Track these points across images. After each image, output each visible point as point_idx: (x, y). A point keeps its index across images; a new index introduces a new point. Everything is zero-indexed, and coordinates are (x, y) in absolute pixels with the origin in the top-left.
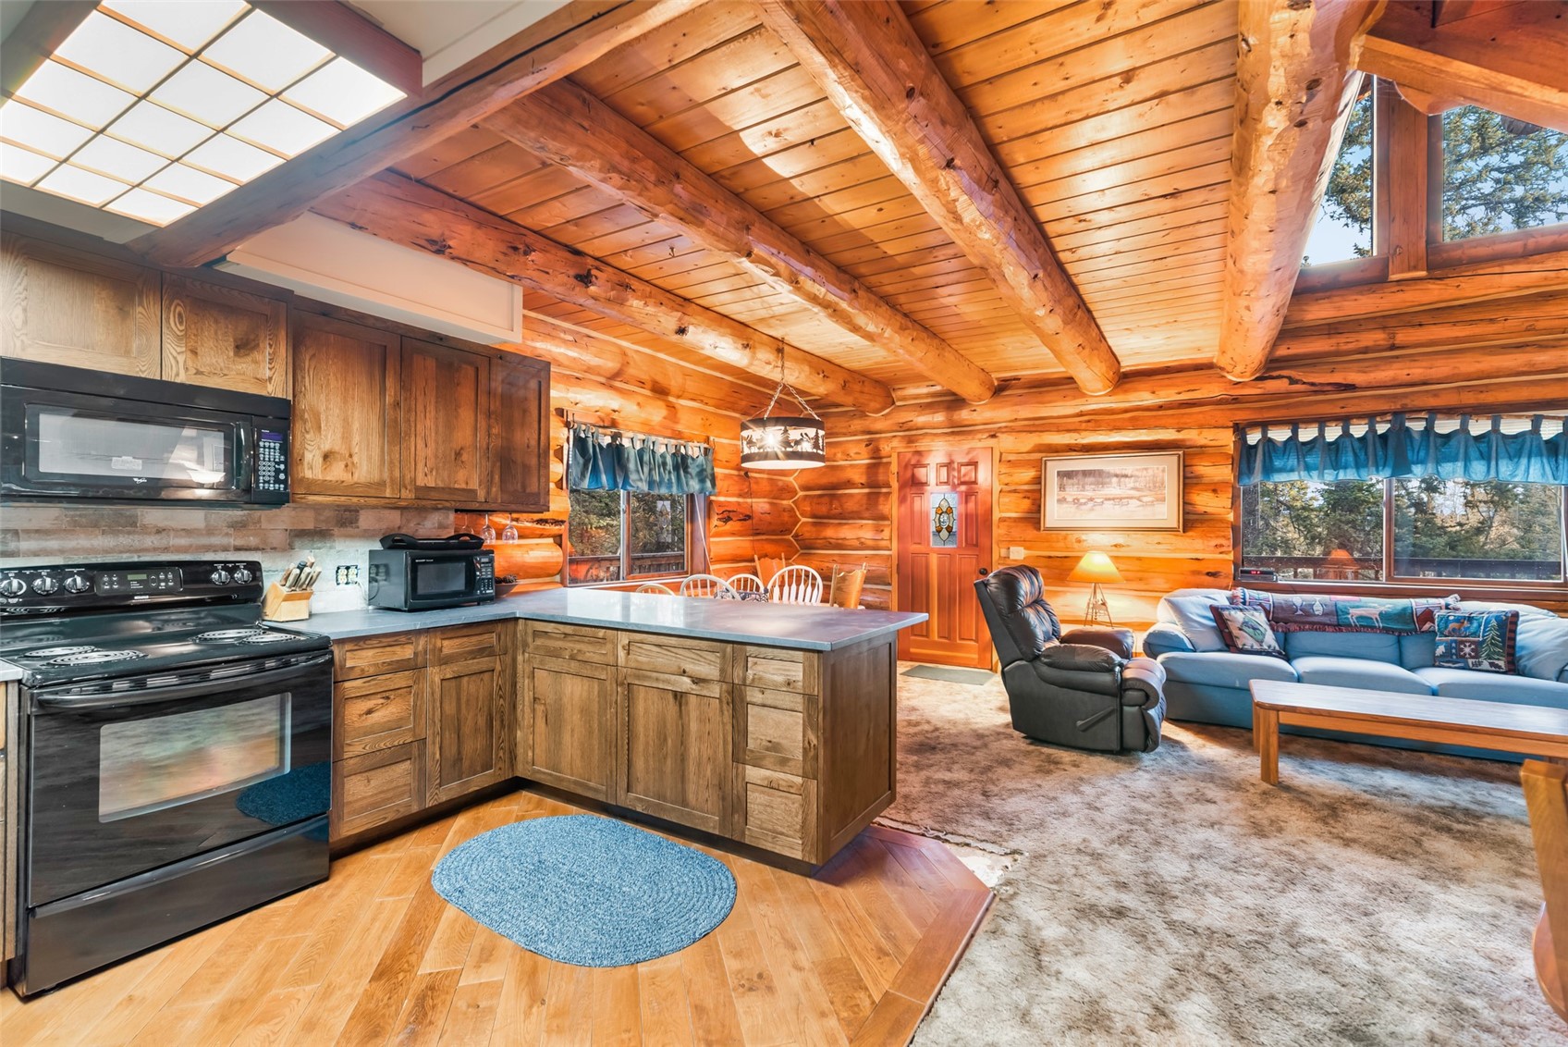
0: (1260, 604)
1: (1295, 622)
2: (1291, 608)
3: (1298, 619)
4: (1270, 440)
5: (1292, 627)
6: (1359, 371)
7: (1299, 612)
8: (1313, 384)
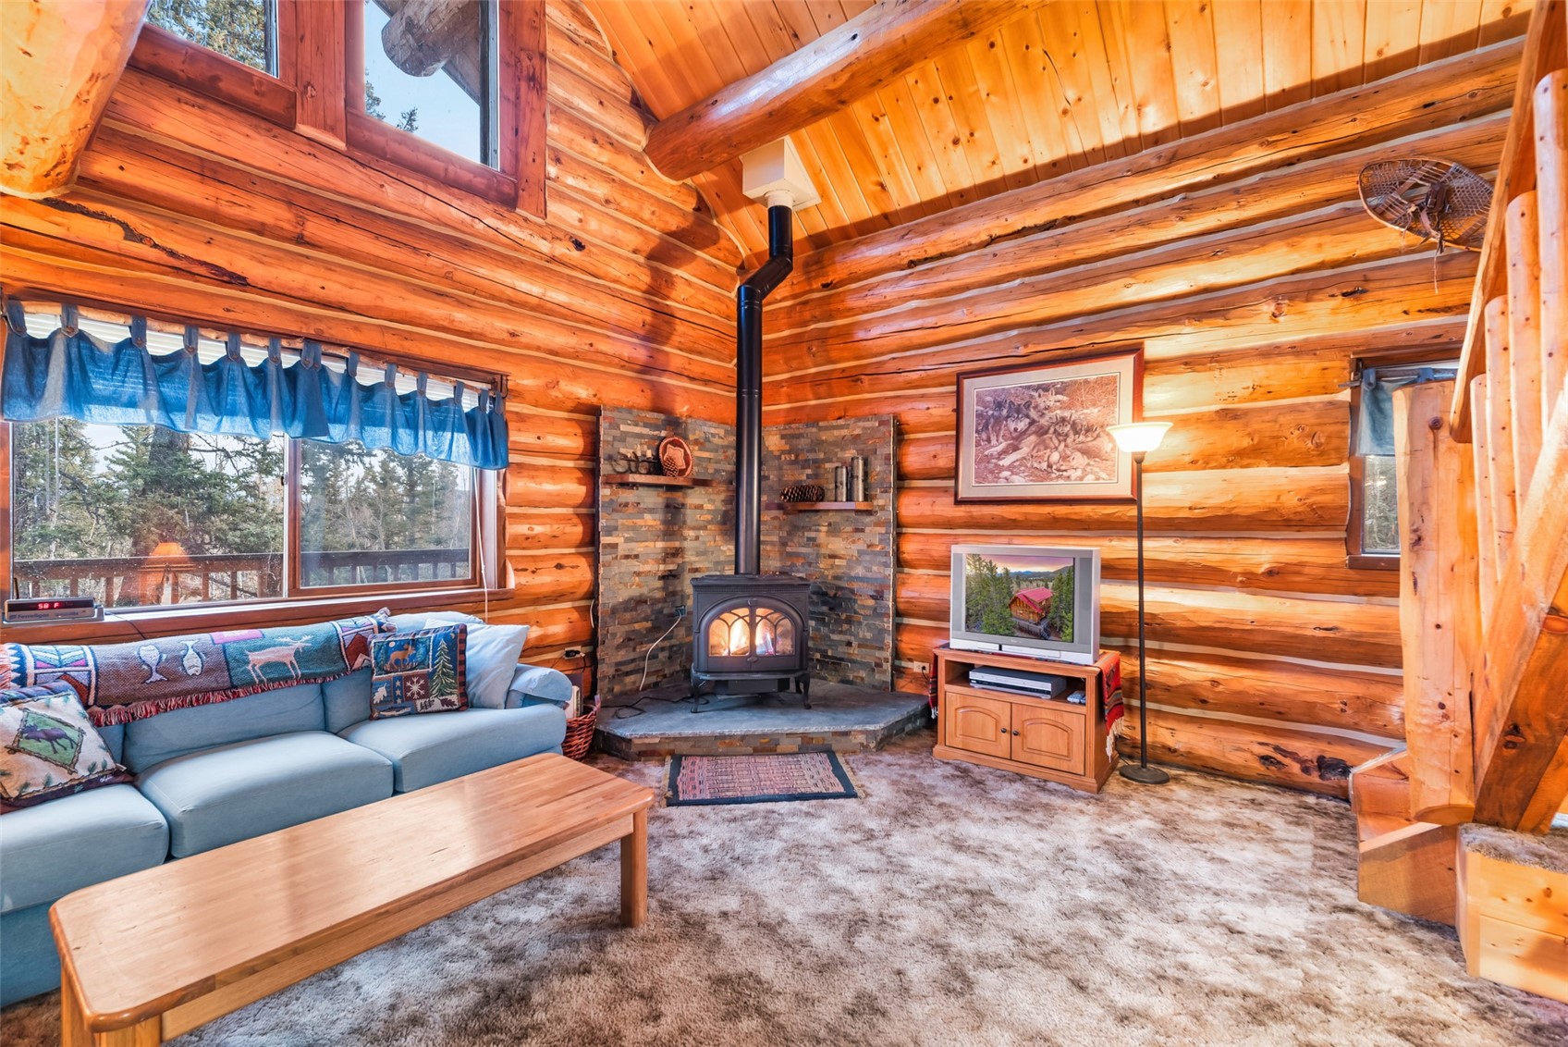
0: (65, 676)
1: (148, 698)
2: (138, 670)
3: (153, 692)
4: (82, 336)
5: (139, 707)
6: (253, 258)
7: (156, 677)
8: (172, 253)
